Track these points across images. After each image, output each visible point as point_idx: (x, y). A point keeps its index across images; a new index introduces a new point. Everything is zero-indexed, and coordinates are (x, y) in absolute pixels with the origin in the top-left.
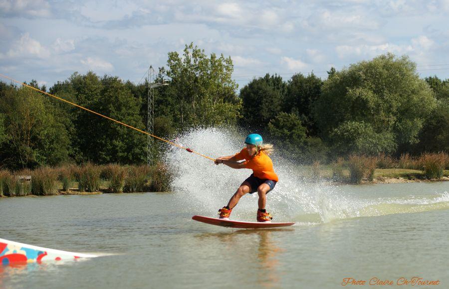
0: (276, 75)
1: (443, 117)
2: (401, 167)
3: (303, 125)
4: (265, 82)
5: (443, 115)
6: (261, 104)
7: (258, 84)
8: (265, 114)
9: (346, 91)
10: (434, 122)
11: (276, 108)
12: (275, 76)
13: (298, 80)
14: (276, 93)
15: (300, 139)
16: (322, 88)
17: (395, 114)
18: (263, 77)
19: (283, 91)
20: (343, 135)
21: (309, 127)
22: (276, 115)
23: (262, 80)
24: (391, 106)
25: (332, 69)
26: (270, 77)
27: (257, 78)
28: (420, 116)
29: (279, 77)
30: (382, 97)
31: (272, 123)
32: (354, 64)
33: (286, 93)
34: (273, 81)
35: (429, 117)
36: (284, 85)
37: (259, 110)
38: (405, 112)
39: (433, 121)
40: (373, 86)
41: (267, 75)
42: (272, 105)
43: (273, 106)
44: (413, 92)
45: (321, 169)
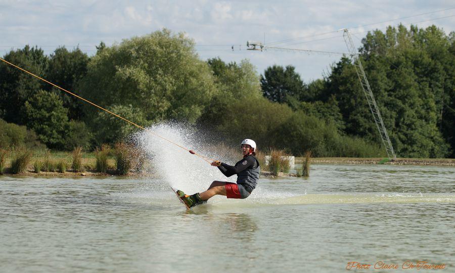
0: (37, 47)
1: (226, 105)
3: (64, 106)
4: (24, 55)
5: (225, 102)
6: (18, 80)
7: (16, 56)
8: (22, 92)
9: (115, 70)
10: (214, 111)
11: (35, 85)
12: (35, 49)
13: (61, 54)
14: (36, 68)
15: (60, 122)
16: (89, 65)
17: (169, 99)
18: (22, 49)
19: (44, 66)
20: (108, 120)
21: (72, 109)
22: (35, 93)
23: (20, 52)
25: (102, 44)
26: (30, 49)
27: (15, 50)
28: (200, 103)
29: (40, 50)
30: (155, 78)
31: (30, 102)
32: (127, 39)
33: (47, 68)
34: (33, 54)
35: (210, 104)
36: (45, 60)
37: (15, 87)
38: (182, 98)
39: (214, 109)
40: (146, 65)
41: (27, 47)
42: (31, 81)
43: (31, 83)
44: (192, 75)
45: (83, 157)
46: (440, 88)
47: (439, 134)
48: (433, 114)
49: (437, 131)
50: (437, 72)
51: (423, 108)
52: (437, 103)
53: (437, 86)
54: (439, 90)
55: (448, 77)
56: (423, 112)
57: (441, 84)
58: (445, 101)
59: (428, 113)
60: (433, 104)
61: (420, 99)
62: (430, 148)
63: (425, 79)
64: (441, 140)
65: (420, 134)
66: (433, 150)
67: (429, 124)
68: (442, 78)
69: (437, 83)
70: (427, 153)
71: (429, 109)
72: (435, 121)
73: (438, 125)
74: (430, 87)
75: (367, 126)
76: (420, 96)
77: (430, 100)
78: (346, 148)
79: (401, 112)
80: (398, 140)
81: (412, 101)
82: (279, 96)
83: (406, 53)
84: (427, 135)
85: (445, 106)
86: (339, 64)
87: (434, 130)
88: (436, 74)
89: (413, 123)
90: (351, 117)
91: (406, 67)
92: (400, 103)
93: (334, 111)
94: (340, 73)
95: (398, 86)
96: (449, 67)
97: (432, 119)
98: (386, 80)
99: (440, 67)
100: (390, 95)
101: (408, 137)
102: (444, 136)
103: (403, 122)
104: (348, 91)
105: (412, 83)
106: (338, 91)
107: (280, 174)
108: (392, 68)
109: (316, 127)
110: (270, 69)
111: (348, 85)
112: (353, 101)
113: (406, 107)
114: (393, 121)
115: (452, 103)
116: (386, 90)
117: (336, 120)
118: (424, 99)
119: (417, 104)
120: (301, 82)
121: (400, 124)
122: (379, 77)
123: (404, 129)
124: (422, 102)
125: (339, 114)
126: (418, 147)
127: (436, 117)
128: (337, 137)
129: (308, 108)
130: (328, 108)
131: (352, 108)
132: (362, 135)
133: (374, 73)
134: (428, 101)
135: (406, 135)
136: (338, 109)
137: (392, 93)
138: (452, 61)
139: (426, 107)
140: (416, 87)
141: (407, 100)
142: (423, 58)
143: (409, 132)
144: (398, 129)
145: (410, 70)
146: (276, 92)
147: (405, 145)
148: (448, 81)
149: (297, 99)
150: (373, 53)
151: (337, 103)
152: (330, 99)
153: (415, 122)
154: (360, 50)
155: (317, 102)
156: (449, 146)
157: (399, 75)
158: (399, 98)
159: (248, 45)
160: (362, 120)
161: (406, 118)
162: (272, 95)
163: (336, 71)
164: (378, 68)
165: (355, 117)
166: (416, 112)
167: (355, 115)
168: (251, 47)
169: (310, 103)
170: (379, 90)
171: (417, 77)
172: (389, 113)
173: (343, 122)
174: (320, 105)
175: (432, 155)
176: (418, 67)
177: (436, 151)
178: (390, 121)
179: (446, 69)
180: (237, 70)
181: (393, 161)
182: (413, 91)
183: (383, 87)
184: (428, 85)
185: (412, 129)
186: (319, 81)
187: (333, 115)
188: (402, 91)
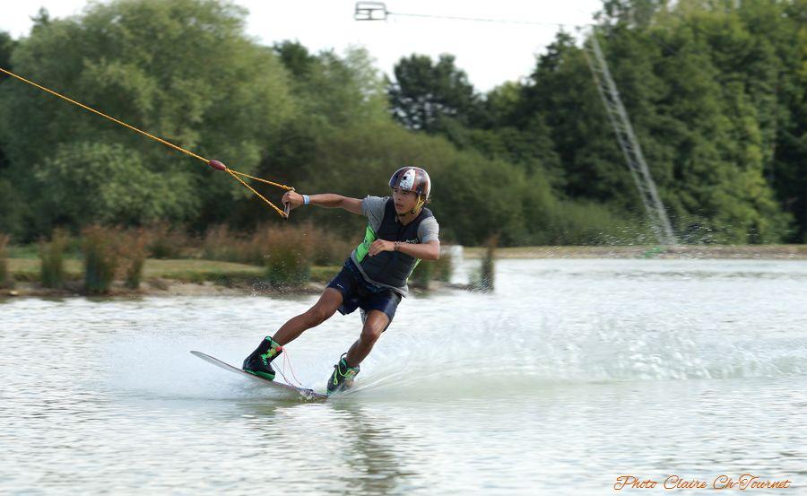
1: (313, 140)
2: (208, 257)
5: (311, 133)
9: (82, 67)
10: (289, 151)
17: (196, 127)
20: (71, 174)
24: (187, 108)
25: (42, 10)
28: (258, 136)
30: (166, 84)
35: (279, 139)
38: (221, 123)
39: (287, 147)
40: (148, 58)
44: (242, 76)
45: (12, 256)
46: (768, 93)
47: (768, 192)
48: (754, 151)
49: (763, 186)
50: (762, 60)
51: (733, 138)
52: (763, 125)
53: (762, 90)
54: (768, 98)
55: (785, 69)
56: (733, 146)
57: (771, 85)
58: (780, 122)
59: (744, 147)
60: (753, 129)
61: (726, 119)
62: (750, 222)
63: (735, 75)
64: (772, 204)
65: (728, 192)
66: (755, 225)
67: (744, 170)
68: (772, 72)
69: (763, 84)
70: (743, 233)
71: (745, 139)
72: (760, 164)
73: (766, 173)
74: (747, 91)
75: (615, 179)
76: (725, 112)
77: (748, 119)
78: (571, 226)
79: (686, 147)
80: (680, 208)
81: (708, 123)
82: (423, 117)
83: (696, 19)
84: (742, 195)
85: (779, 133)
86: (551, 47)
87: (758, 184)
88: (759, 65)
89: (711, 170)
90: (580, 159)
91: (696, 52)
92: (682, 128)
93: (541, 148)
94: (552, 66)
95: (678, 91)
96: (787, 47)
97: (752, 160)
98: (653, 79)
99: (769, 48)
100: (661, 112)
101: (702, 199)
102: (778, 197)
103: (690, 169)
104: (571, 105)
105: (707, 84)
106: (550, 105)
107: (433, 285)
108: (666, 53)
109: (506, 181)
110: (404, 61)
111: (573, 93)
112: (582, 126)
113: (696, 135)
114: (669, 166)
115: (795, 125)
116: (652, 101)
117: (548, 166)
118: (735, 118)
119: (720, 128)
120: (470, 88)
121: (685, 172)
122: (637, 75)
123: (692, 183)
124: (730, 126)
125: (553, 153)
126: (722, 220)
127: (759, 157)
128: (550, 202)
129: (487, 142)
130: (529, 141)
131: (581, 142)
132: (604, 197)
133: (626, 64)
134: (743, 123)
135: (696, 196)
136: (550, 143)
137: (665, 107)
138: (795, 36)
139: (738, 135)
140: (715, 93)
141: (697, 121)
142: (732, 31)
143: (703, 189)
144: (679, 183)
145: (705, 57)
146: (419, 110)
147: (696, 219)
148: (787, 78)
149: (464, 125)
150: (624, 22)
151: (548, 129)
152: (533, 122)
153: (716, 167)
154: (597, 16)
155: (507, 130)
156: (789, 217)
157: (681, 67)
158: (681, 118)
159: (358, 10)
160: (601, 166)
161: (697, 160)
162: (410, 116)
163: (545, 62)
164: (635, 53)
165: (588, 160)
166: (719, 146)
167: (588, 156)
168: (364, 14)
169: (489, 133)
170: (637, 100)
171: (717, 72)
172: (659, 149)
173: (562, 172)
174: (513, 135)
175: (755, 238)
176: (721, 50)
177: (762, 229)
178: (662, 167)
179: (781, 54)
180: (336, 64)
181: (670, 252)
182: (710, 101)
183: (647, 95)
184: (741, 86)
185: (710, 183)
186: (508, 86)
187: (541, 157)
188: (686, 102)
